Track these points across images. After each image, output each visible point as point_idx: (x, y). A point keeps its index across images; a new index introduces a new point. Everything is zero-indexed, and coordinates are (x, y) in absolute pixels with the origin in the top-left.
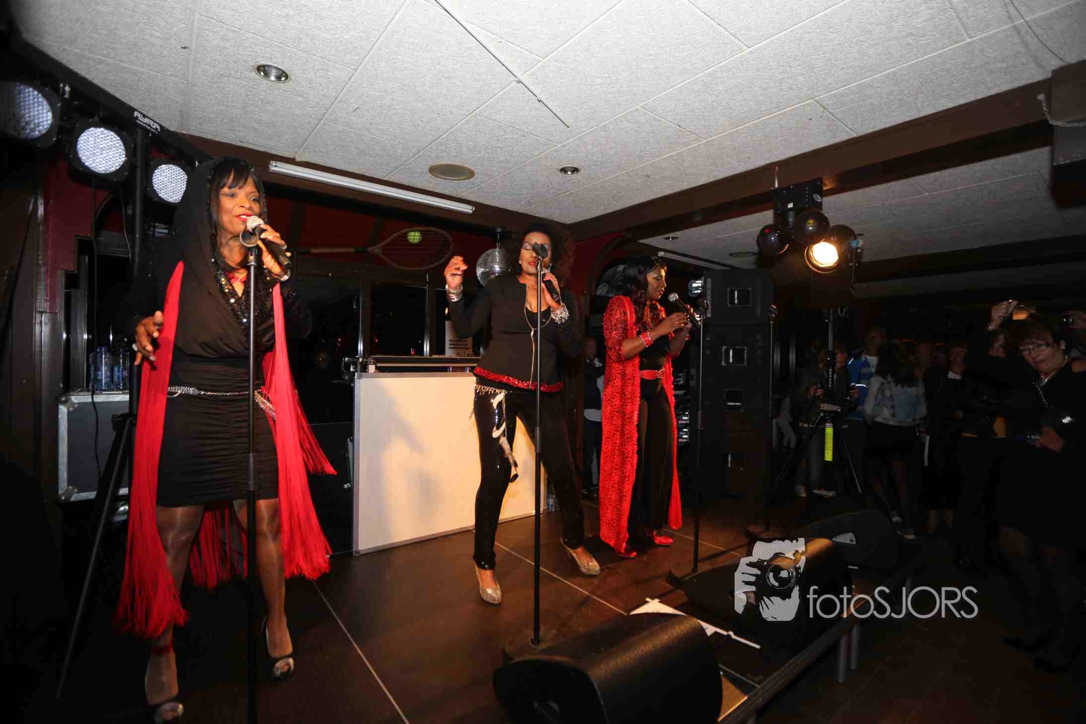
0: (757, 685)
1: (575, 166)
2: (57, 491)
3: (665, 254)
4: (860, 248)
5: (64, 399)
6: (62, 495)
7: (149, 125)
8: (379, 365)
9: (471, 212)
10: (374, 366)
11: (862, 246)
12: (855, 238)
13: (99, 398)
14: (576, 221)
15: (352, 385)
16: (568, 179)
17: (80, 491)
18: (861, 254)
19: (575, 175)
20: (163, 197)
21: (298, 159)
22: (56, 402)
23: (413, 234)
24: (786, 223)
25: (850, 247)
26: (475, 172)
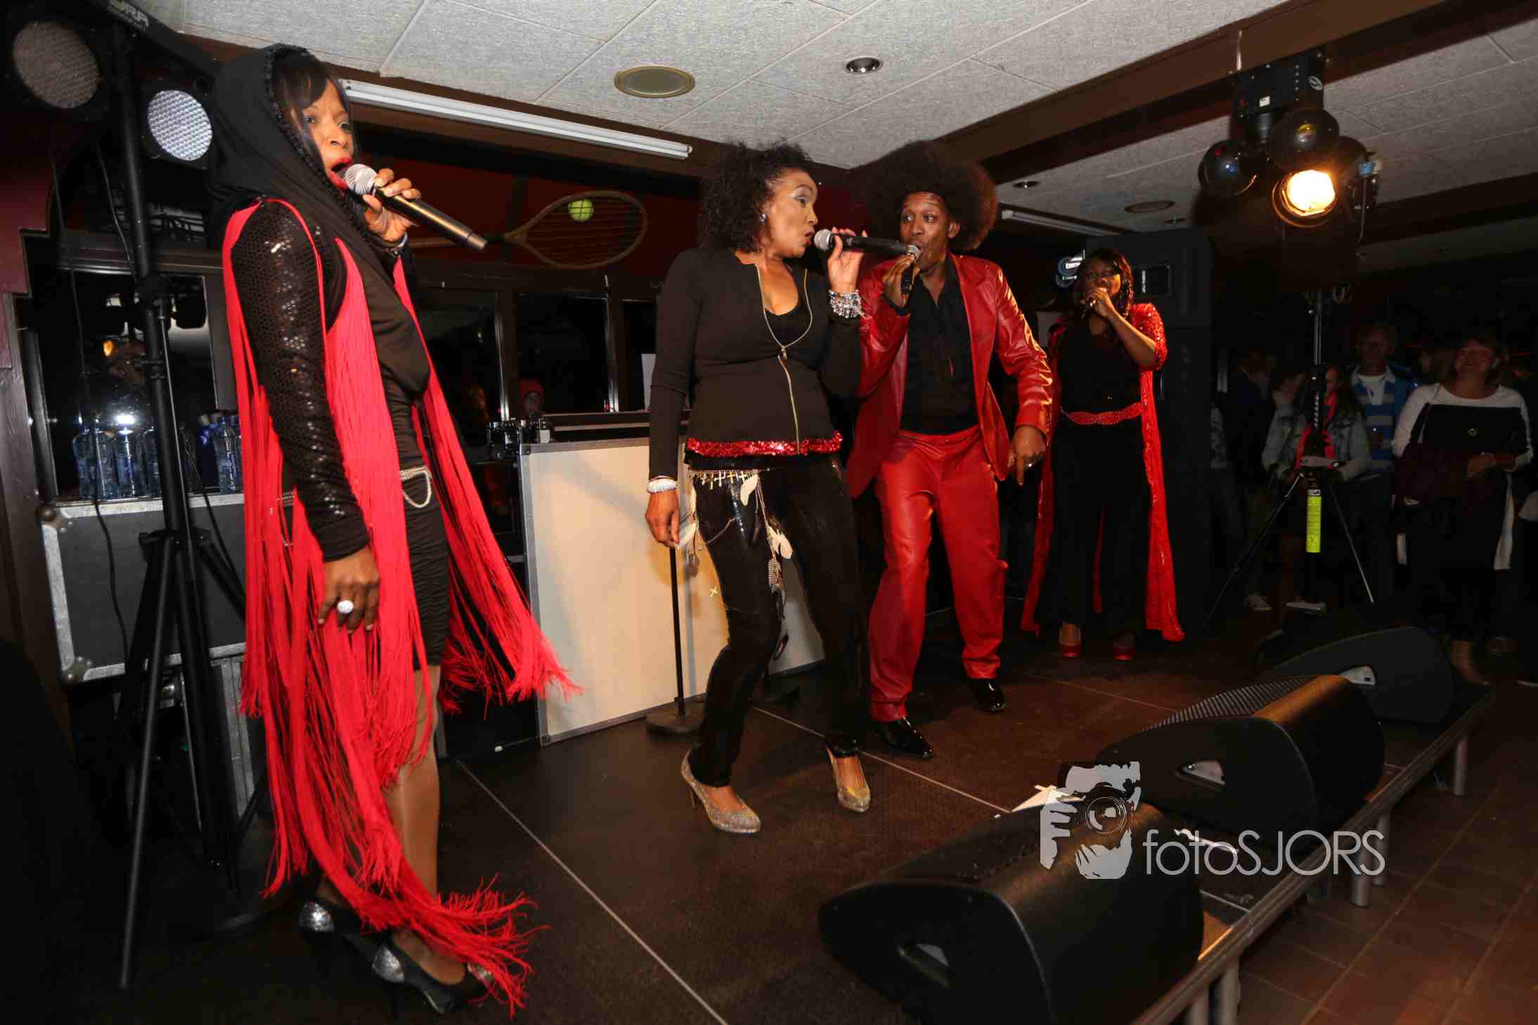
0: (1244, 909)
1: (874, 57)
2: (58, 663)
3: (1014, 216)
4: (1376, 176)
5: (48, 513)
6: (68, 672)
7: (130, 16)
8: (557, 429)
9: (686, 155)
10: (548, 432)
11: (1378, 172)
12: (1367, 160)
13: (108, 509)
14: (863, 163)
15: (515, 465)
16: (859, 82)
17: (95, 665)
18: (1376, 186)
19: (875, 75)
20: (168, 150)
21: (384, 74)
22: (39, 519)
23: (579, 204)
24: (1254, 137)
25: (1358, 175)
26: (696, 80)
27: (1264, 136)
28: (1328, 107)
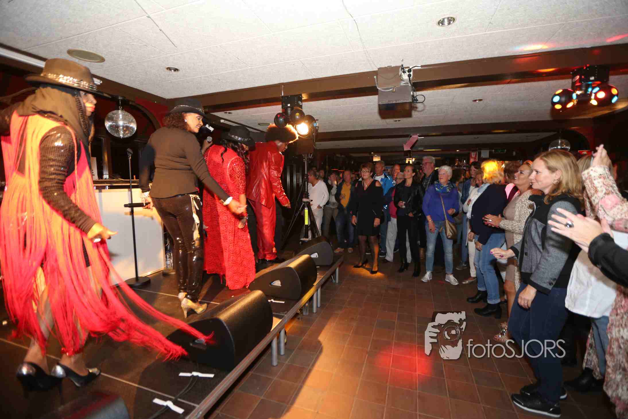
0: (285, 315)
1: (177, 68)
3: (224, 121)
4: (318, 127)
12: (315, 122)
14: (172, 98)
16: (171, 74)
19: (176, 72)
24: (287, 113)
25: (313, 126)
26: (106, 59)
28: (303, 110)
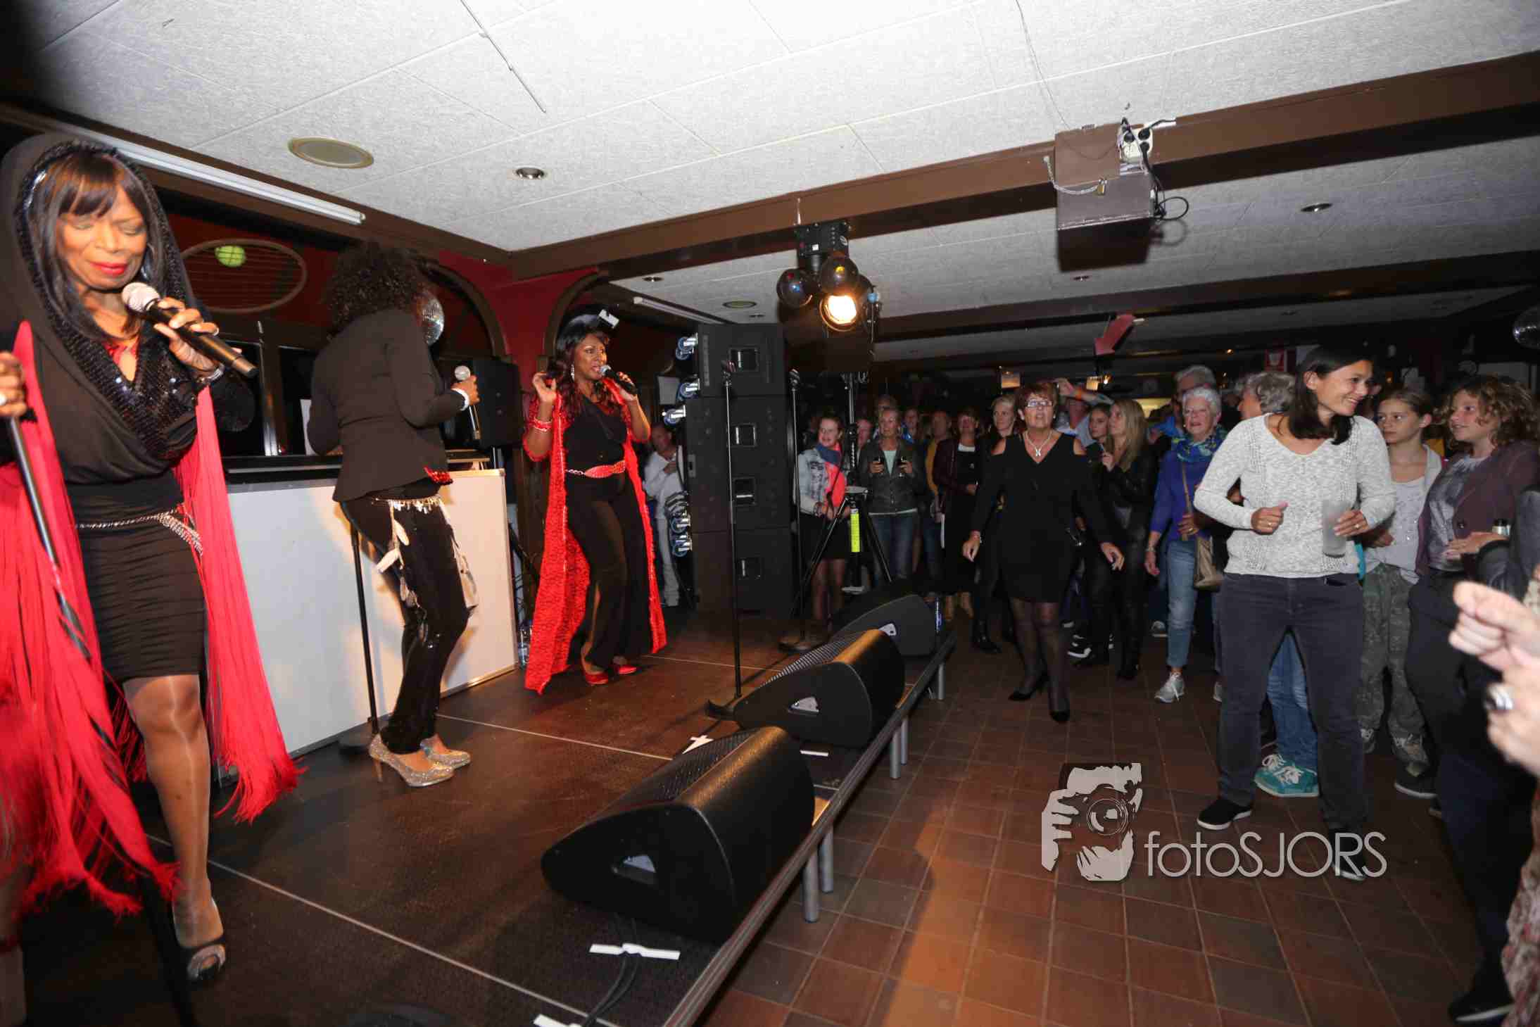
0: (835, 789)
1: (540, 168)
3: (642, 301)
9: (358, 221)
11: (879, 299)
12: (872, 292)
14: (522, 248)
16: (525, 185)
19: (540, 182)
23: (228, 249)
24: (810, 269)
25: (868, 300)
26: (375, 158)
27: (816, 270)
28: (852, 258)
